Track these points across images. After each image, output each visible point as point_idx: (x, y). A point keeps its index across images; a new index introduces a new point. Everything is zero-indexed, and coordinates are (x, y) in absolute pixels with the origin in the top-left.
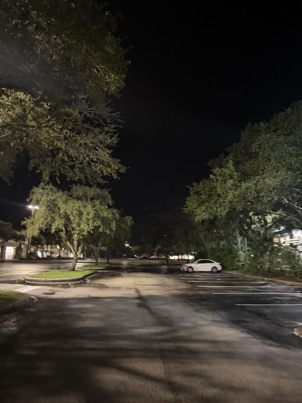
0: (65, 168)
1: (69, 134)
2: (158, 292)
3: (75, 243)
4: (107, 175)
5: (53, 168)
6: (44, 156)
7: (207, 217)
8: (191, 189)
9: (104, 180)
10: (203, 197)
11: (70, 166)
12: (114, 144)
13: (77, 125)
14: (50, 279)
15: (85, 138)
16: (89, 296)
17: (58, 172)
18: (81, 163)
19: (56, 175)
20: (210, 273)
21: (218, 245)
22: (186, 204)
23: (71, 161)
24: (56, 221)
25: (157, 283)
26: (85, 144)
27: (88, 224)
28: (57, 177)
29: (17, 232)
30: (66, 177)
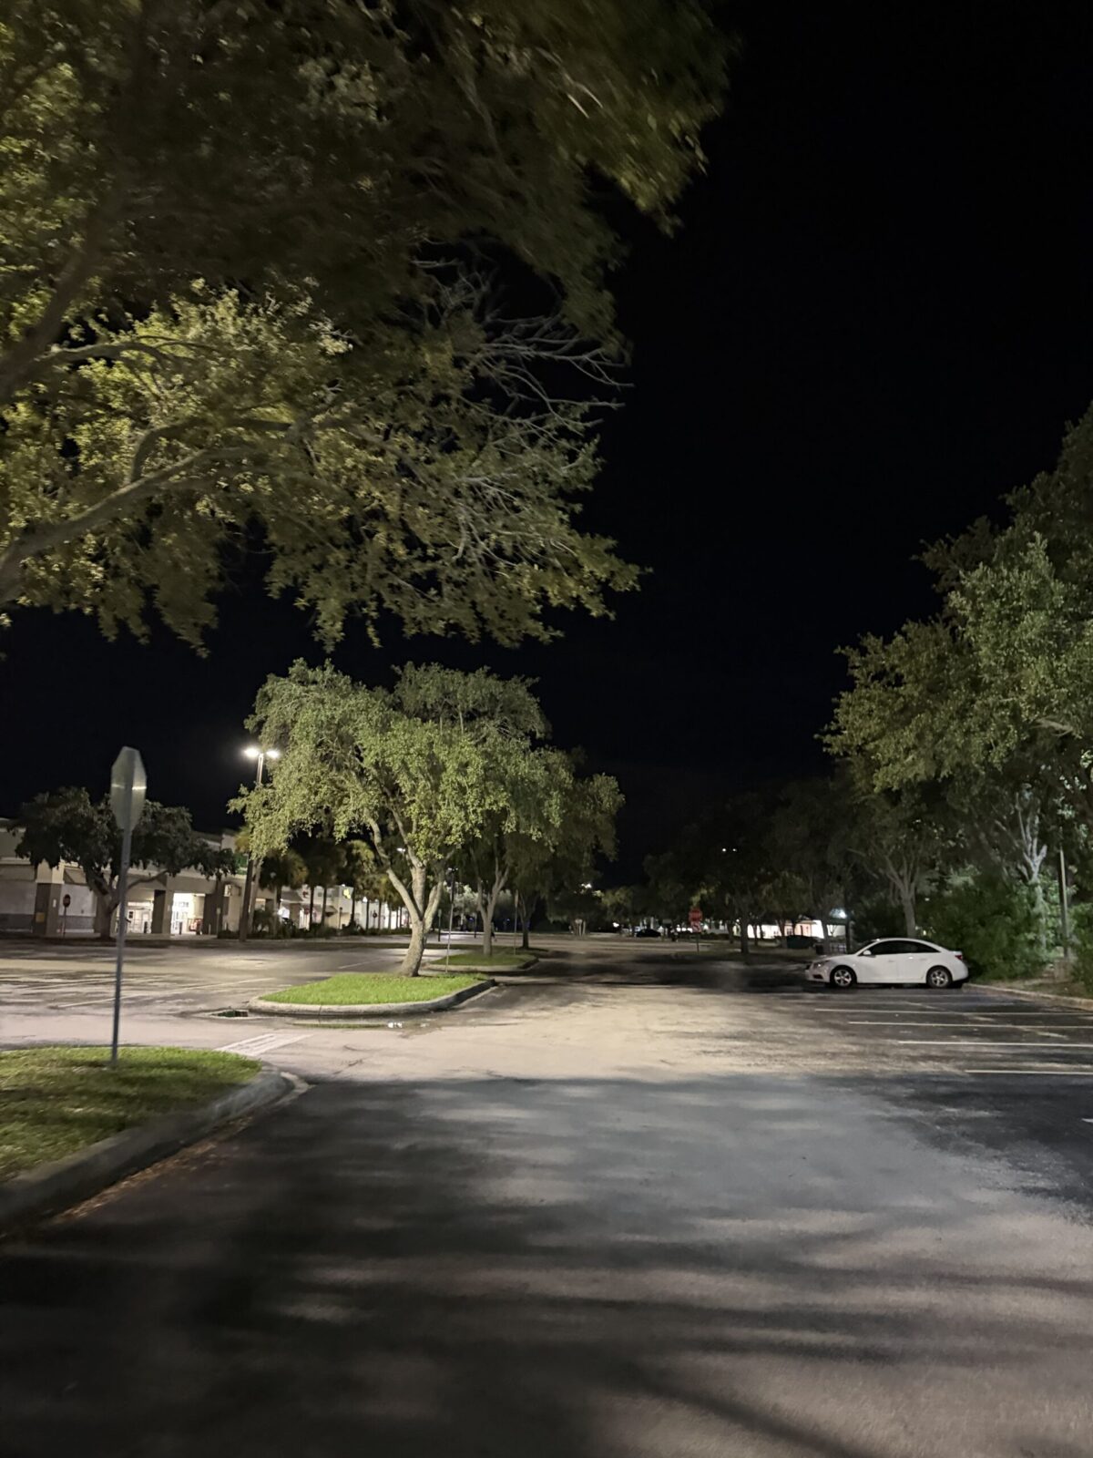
0: (399, 587)
1: (413, 452)
2: (749, 1065)
3: (417, 876)
4: (562, 605)
5: (354, 588)
6: (322, 544)
7: (922, 772)
8: (856, 659)
9: (546, 629)
10: (908, 690)
11: (415, 580)
12: (584, 482)
13: (440, 413)
14: (335, 1008)
15: (474, 465)
16: (489, 1073)
17: (373, 605)
18: (461, 563)
19: (366, 616)
20: (922, 991)
21: (942, 884)
22: (837, 722)
23: (419, 558)
24: (348, 796)
25: (733, 1029)
26: (471, 488)
27: (465, 807)
28: (369, 622)
29: (209, 843)
30: (400, 621)
